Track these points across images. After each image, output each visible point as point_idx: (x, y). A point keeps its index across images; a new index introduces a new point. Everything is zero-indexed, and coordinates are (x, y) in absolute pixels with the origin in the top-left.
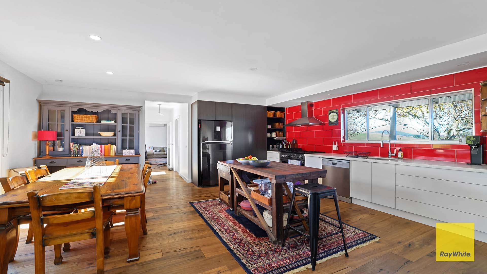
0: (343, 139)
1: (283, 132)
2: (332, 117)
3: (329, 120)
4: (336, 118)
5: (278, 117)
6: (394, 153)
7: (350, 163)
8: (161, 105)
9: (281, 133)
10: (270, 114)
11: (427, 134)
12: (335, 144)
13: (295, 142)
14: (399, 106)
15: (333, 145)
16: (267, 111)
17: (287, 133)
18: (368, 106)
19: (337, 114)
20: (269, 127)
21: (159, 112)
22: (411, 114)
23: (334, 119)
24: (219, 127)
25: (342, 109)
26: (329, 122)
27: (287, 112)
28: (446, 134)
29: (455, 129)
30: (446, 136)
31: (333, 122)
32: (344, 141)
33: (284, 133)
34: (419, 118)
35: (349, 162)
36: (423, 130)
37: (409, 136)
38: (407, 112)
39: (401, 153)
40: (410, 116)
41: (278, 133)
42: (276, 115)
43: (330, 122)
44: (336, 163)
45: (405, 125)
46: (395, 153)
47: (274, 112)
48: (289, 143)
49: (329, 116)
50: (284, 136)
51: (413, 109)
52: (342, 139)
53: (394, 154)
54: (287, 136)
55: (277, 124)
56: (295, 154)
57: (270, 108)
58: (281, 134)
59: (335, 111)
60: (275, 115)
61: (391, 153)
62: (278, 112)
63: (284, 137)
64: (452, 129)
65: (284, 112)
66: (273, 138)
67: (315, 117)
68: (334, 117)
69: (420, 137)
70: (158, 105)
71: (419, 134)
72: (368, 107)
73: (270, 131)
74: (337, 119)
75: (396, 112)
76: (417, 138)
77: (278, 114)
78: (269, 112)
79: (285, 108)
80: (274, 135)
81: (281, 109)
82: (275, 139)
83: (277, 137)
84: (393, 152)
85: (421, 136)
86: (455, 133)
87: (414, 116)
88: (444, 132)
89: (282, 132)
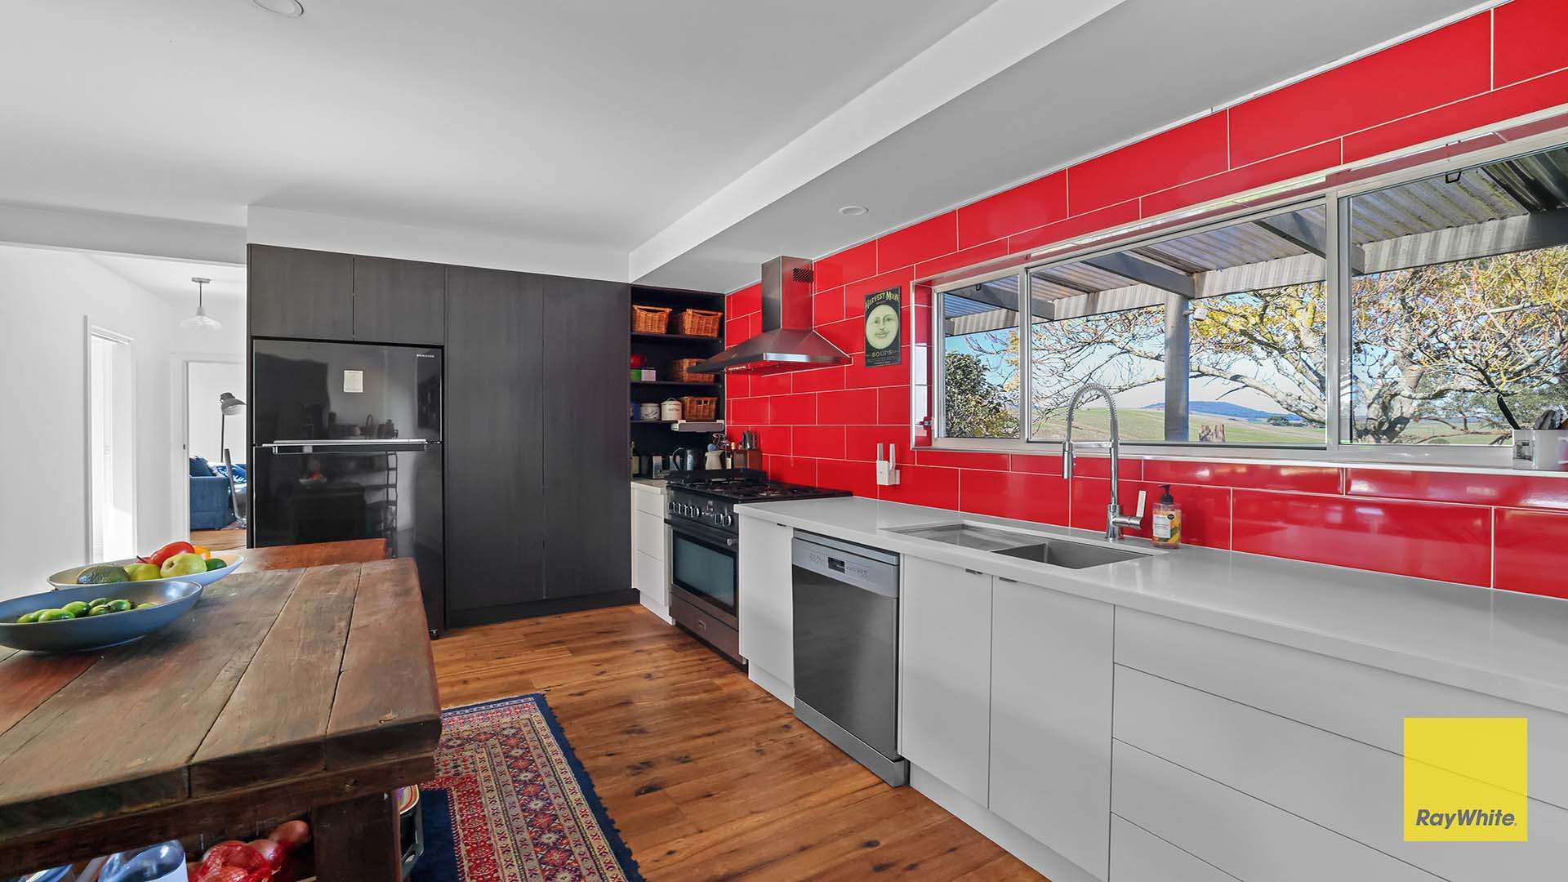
0: (924, 434)
1: (715, 399)
2: (880, 329)
3: (867, 343)
4: (893, 327)
5: (688, 332)
6: (1133, 515)
7: (899, 565)
8: (208, 281)
9: (706, 402)
10: (651, 321)
11: (1312, 410)
12: (886, 458)
13: (751, 445)
14: (1201, 289)
15: (878, 462)
16: (636, 307)
17: (728, 401)
18: (1026, 265)
19: (897, 312)
20: (649, 375)
21: (200, 313)
22: (1255, 339)
23: (885, 334)
24: (361, 372)
25: (917, 287)
26: (867, 352)
27: (729, 313)
28: (1375, 411)
29: (1407, 392)
30: (1376, 420)
31: (880, 350)
32: (928, 440)
33: (718, 405)
34: (1282, 351)
35: (893, 560)
36: (1299, 398)
37: (1256, 417)
38: (1243, 333)
39: (1171, 517)
40: (1256, 347)
41: (691, 402)
42: (683, 322)
43: (870, 349)
44: (842, 563)
45: (1235, 378)
46: (1140, 513)
47: (668, 310)
48: (733, 448)
49: (868, 324)
50: (719, 415)
51: (1262, 322)
52: (916, 432)
53: (1132, 521)
54: (728, 418)
55: (686, 363)
56: (711, 503)
57: (642, 295)
58: (707, 405)
59: (889, 295)
60: (674, 324)
61: (1122, 514)
62: (690, 311)
63: (718, 421)
64: (1396, 395)
65: (720, 314)
66: (669, 424)
67: (820, 330)
68: (887, 323)
69: (1290, 422)
70: (194, 280)
71: (1281, 411)
72: (1027, 268)
73: (656, 393)
74: (896, 337)
75: (1187, 316)
76: (1279, 425)
77: (691, 322)
78: (645, 313)
79: (723, 296)
80: (670, 410)
81: (707, 302)
82: (676, 427)
83: (684, 421)
84: (1128, 509)
85: (1292, 419)
86: (1409, 409)
87: (1270, 346)
88: (1369, 406)
89: (709, 399)
